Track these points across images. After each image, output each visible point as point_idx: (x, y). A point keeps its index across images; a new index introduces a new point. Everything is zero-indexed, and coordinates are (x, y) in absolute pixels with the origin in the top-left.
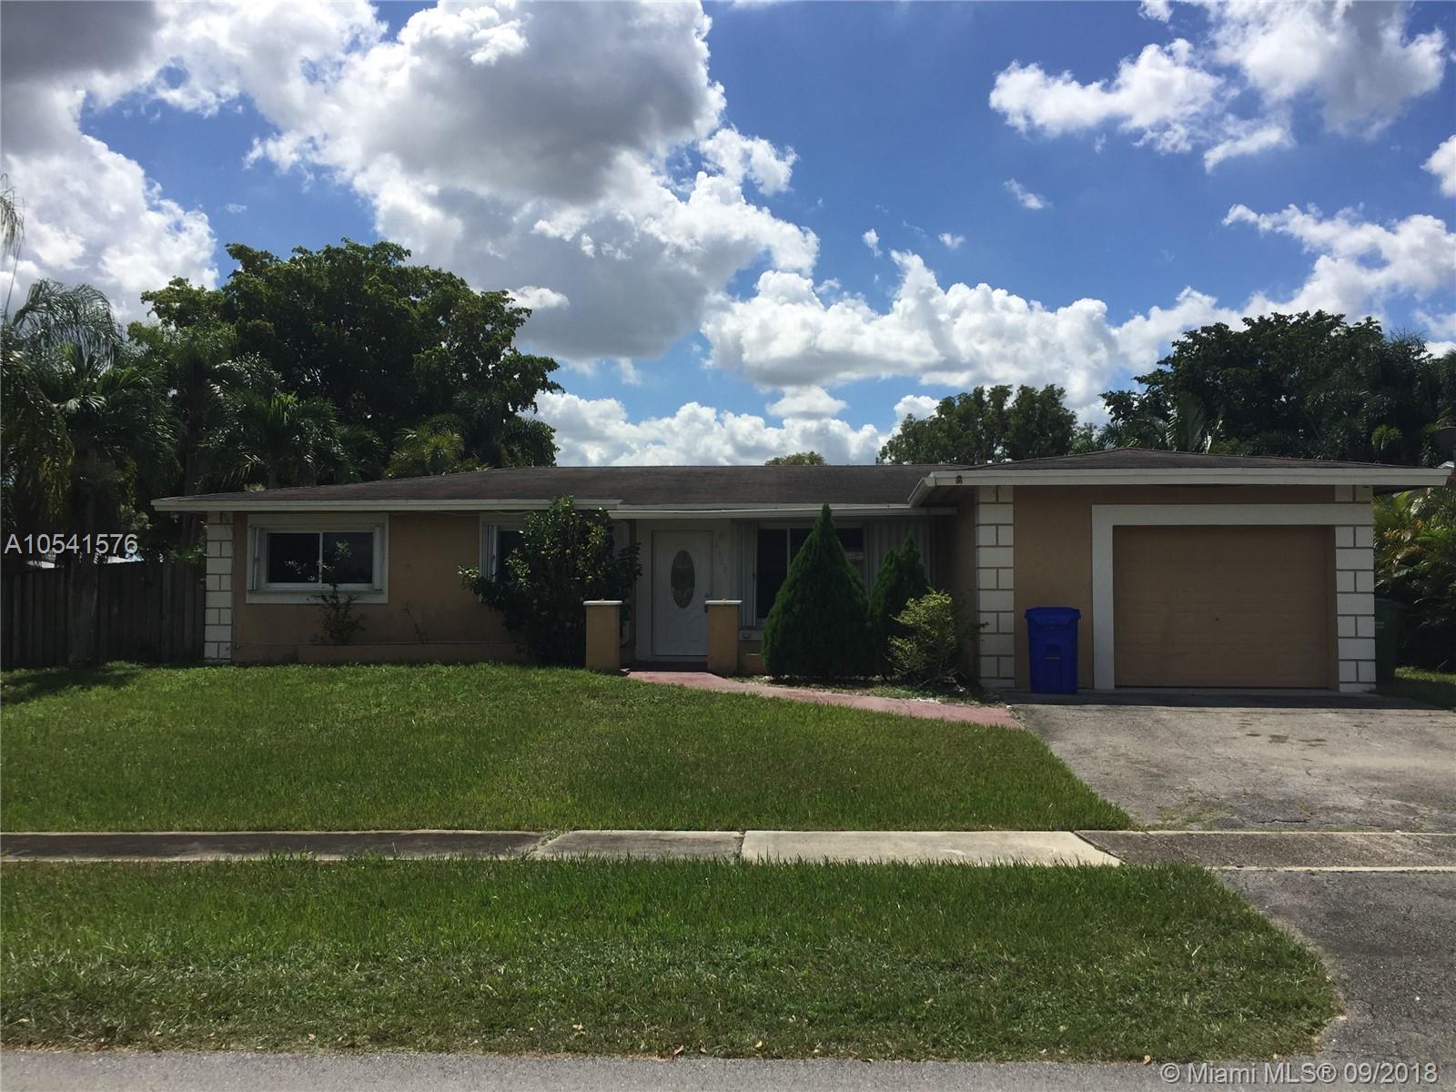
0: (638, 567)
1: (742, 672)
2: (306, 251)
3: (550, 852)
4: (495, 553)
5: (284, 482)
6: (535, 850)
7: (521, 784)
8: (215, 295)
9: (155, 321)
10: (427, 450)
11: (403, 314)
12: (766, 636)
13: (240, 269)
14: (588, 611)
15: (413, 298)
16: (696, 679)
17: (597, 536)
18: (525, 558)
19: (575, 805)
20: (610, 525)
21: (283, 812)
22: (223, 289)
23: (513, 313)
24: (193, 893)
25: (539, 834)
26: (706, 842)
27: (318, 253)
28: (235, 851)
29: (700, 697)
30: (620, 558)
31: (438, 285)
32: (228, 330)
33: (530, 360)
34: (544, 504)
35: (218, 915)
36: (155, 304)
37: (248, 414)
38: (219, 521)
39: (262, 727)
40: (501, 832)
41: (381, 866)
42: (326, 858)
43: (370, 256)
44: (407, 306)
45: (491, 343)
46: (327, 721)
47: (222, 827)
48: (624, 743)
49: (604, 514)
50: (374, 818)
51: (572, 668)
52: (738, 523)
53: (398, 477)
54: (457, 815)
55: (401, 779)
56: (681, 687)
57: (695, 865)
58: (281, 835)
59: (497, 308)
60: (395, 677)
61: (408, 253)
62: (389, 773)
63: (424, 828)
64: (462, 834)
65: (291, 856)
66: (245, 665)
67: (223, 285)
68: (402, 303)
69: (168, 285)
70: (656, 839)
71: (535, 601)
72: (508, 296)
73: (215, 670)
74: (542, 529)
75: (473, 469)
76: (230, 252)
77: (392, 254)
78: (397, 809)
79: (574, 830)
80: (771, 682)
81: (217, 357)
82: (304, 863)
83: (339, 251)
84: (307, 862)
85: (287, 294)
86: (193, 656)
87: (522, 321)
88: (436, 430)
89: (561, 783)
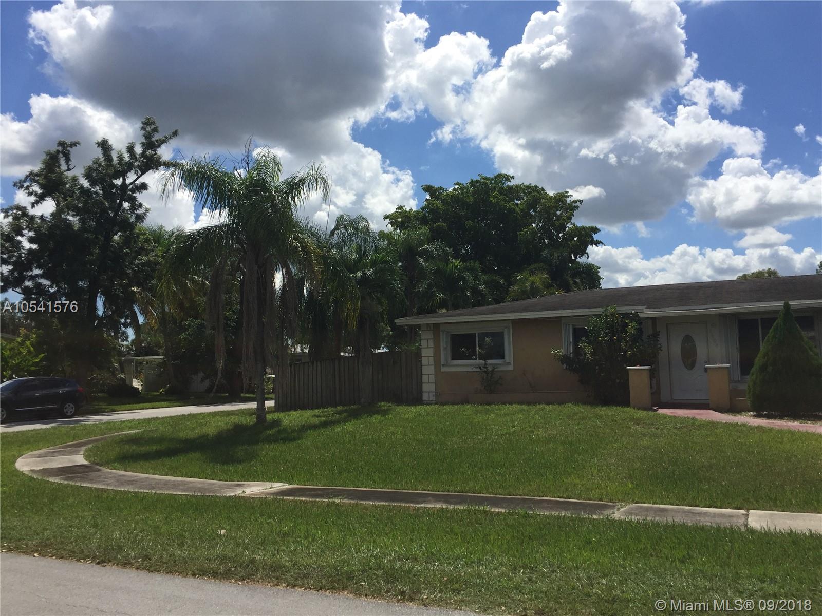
0: (659, 346)
1: (733, 409)
2: (460, 184)
3: (623, 515)
4: (571, 340)
5: (456, 307)
6: (614, 513)
7: (600, 474)
8: (417, 212)
9: (390, 229)
10: (528, 284)
11: (512, 211)
12: (749, 386)
13: (428, 197)
14: (630, 373)
15: (517, 202)
16: (702, 414)
17: (632, 328)
18: (589, 343)
19: (634, 488)
20: (640, 321)
21: (471, 484)
22: (421, 209)
23: (572, 203)
24: (432, 524)
25: (614, 504)
26: (722, 516)
27: (467, 184)
28: (451, 503)
29: (707, 425)
30: (647, 340)
31: (529, 193)
32: (425, 230)
33: (583, 228)
34: (598, 311)
35: (445, 536)
36: (390, 220)
37: (438, 272)
38: (426, 329)
39: (454, 437)
40: (591, 502)
41: (526, 516)
42: (497, 510)
43: (493, 182)
44: (513, 206)
45: (560, 222)
46: (487, 434)
47: (442, 490)
48: (660, 452)
49: (636, 315)
50: (519, 490)
51: (622, 407)
52: (724, 316)
53: (513, 300)
54: (565, 490)
55: (530, 468)
56: (694, 419)
57: (718, 529)
58: (471, 496)
59: (562, 202)
60: (521, 411)
61: (513, 177)
62: (524, 465)
63: (547, 496)
64: (568, 502)
65: (479, 507)
66: (443, 404)
67: (421, 207)
68: (511, 205)
69: (395, 210)
70: (689, 511)
71: (597, 368)
72: (569, 194)
73: (429, 407)
74: (598, 326)
75: (555, 293)
76: (423, 189)
77: (504, 179)
78: (531, 485)
79: (636, 503)
80: (755, 416)
81: (421, 244)
82: (485, 512)
83: (477, 181)
84: (487, 511)
85: (453, 207)
86: (417, 400)
87: (578, 207)
88: (532, 273)
89: (624, 475)
